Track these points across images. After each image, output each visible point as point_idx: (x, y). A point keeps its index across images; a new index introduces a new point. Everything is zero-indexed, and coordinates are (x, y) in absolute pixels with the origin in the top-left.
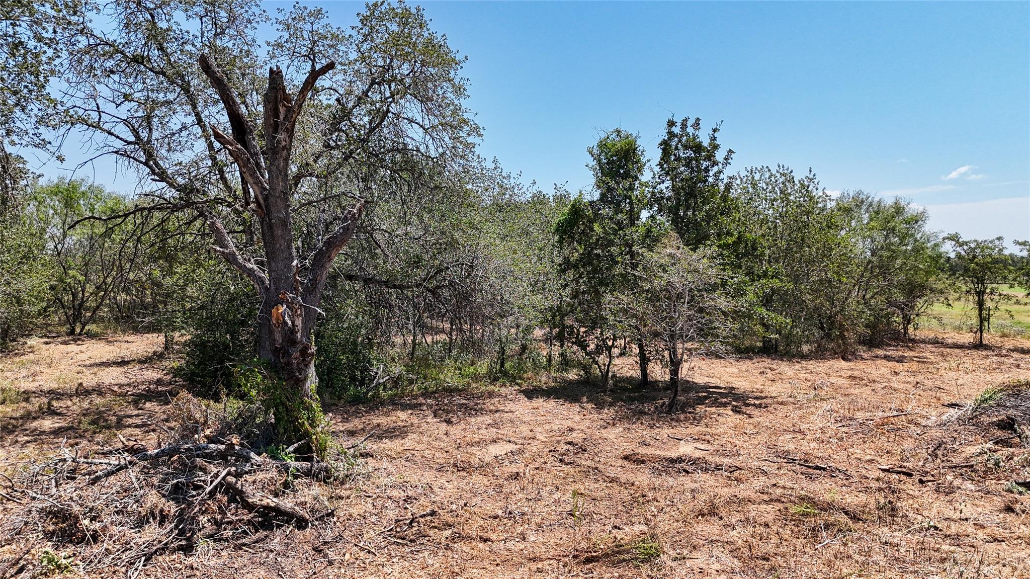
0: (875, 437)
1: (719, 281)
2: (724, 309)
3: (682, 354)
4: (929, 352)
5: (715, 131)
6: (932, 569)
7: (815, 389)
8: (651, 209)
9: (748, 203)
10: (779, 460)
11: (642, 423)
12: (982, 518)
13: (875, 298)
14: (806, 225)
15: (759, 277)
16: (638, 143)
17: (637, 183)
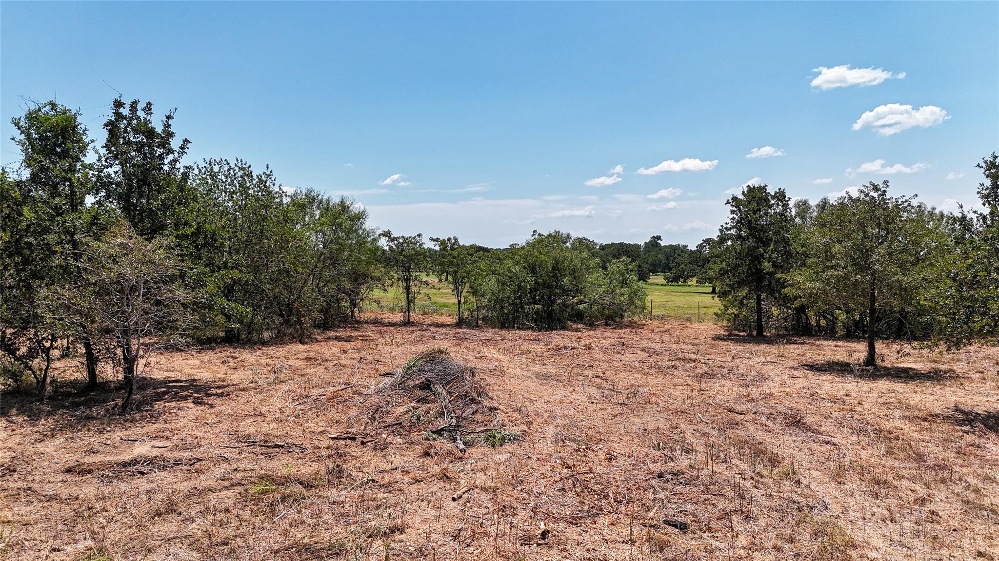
0: (327, 410)
1: (177, 273)
2: (182, 301)
3: (138, 350)
4: (370, 332)
5: (169, 117)
6: (370, 516)
7: (275, 373)
8: (97, 194)
9: (207, 195)
10: (240, 445)
11: (89, 430)
12: (407, 465)
13: (328, 286)
14: (264, 219)
15: (219, 268)
16: (79, 119)
17: (79, 165)
